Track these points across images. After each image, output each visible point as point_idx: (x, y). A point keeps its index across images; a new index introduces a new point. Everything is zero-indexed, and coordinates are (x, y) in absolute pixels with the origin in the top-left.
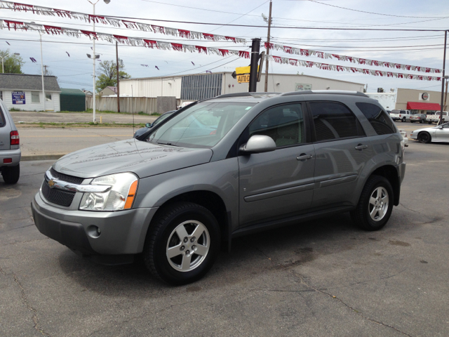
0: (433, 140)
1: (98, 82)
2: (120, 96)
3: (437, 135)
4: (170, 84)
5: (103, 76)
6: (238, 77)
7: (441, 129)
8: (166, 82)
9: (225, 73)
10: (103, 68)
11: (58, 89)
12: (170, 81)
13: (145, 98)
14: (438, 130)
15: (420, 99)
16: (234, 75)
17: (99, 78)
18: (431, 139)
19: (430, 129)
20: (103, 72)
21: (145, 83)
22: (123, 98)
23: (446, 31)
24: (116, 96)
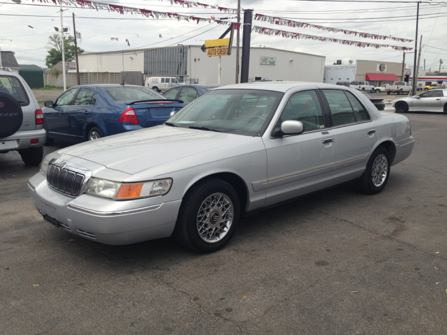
0: (411, 109)
1: (48, 57)
2: (80, 71)
3: (413, 105)
4: (132, 58)
5: (54, 50)
6: (207, 50)
7: (418, 98)
8: (127, 57)
9: (190, 46)
10: (53, 42)
11: (17, 65)
12: (132, 56)
13: (107, 73)
14: (415, 100)
15: (378, 70)
16: (203, 48)
17: (49, 52)
18: (408, 109)
19: (407, 99)
20: (54, 47)
21: (104, 57)
22: (83, 73)
23: (418, 3)
24: (75, 71)
